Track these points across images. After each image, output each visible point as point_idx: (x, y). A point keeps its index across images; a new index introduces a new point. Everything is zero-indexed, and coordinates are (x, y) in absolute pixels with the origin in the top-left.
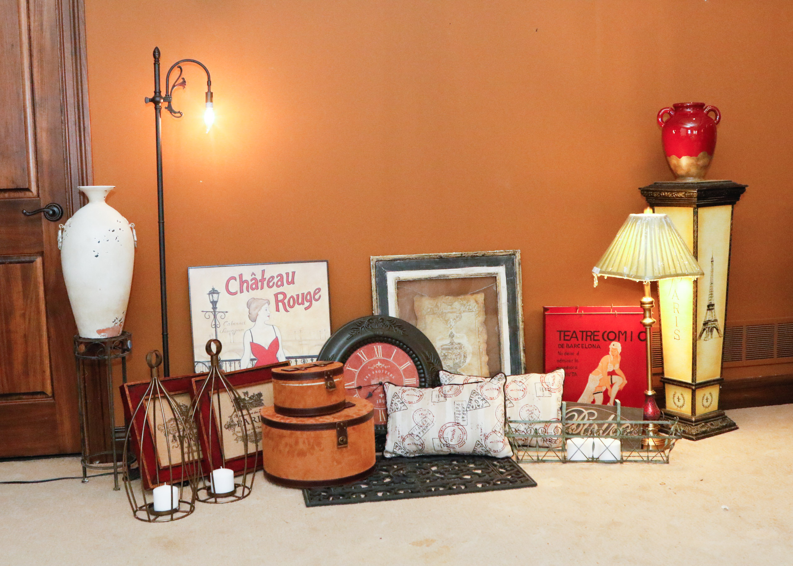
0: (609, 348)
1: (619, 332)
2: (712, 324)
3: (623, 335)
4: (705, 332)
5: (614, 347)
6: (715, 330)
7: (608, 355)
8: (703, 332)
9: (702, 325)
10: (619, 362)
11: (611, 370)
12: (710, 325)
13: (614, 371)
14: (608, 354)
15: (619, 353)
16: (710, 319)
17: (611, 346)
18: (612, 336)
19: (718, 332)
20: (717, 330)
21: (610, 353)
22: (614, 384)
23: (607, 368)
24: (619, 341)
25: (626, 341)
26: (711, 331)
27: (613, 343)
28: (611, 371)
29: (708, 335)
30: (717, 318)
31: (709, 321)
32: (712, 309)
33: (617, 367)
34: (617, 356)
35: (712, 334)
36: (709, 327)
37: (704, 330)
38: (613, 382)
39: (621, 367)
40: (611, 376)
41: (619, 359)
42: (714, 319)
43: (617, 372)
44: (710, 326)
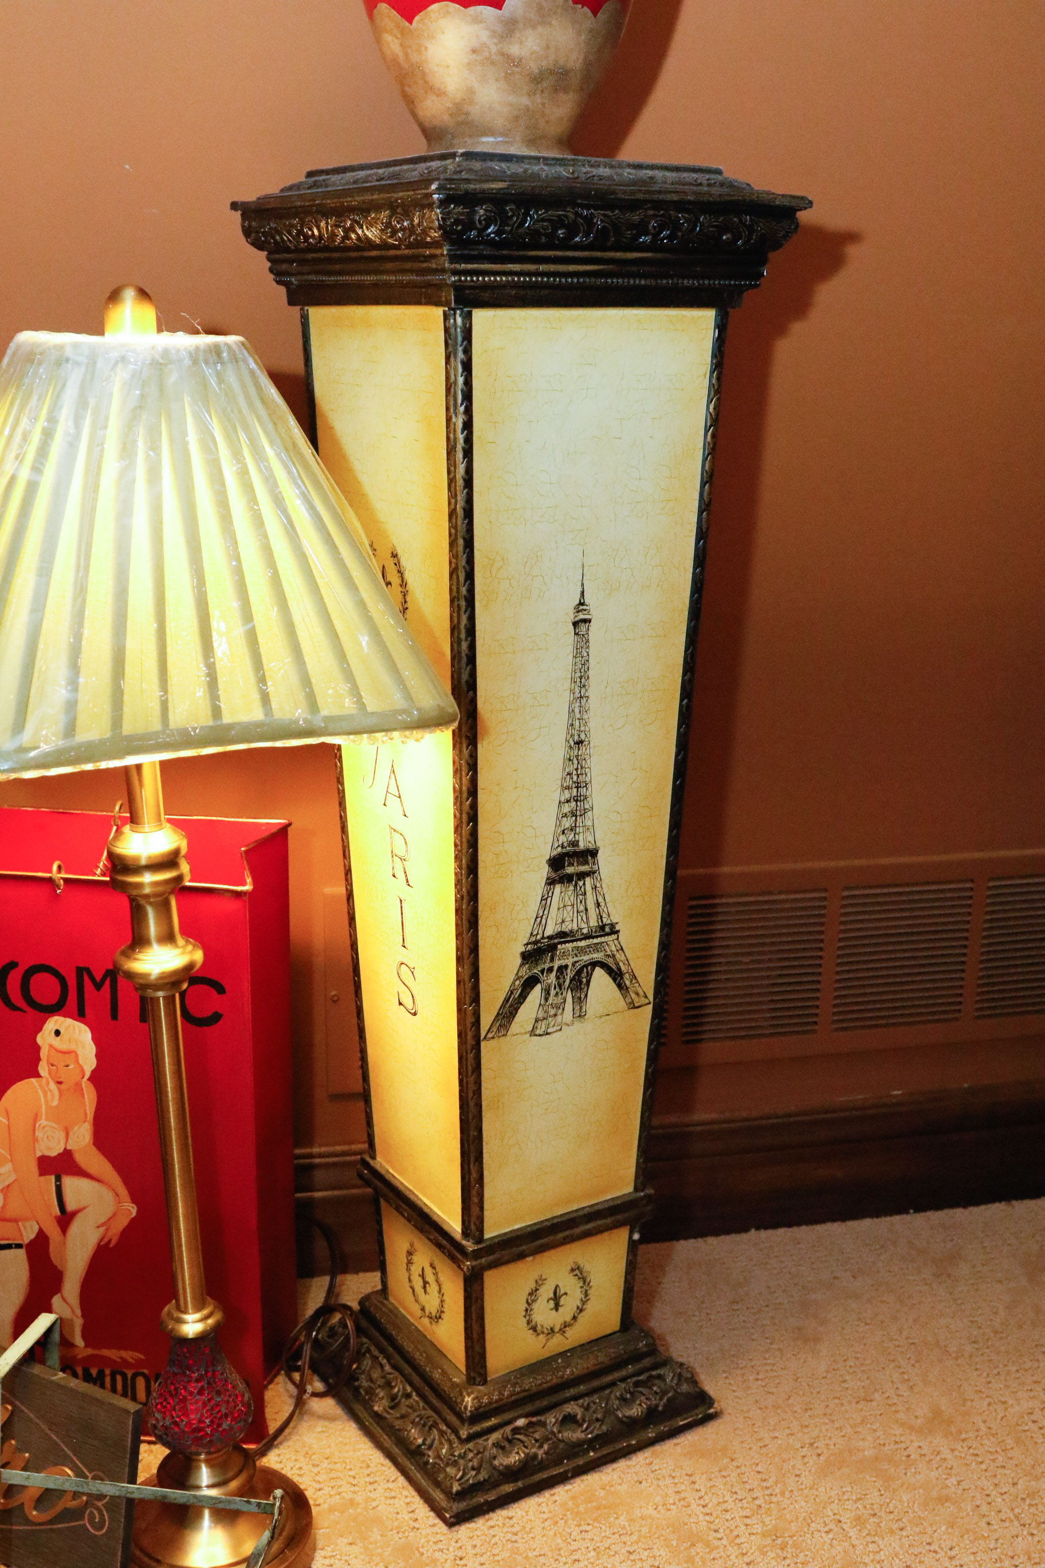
0: (38, 1048)
1: (80, 971)
2: (582, 951)
3: (98, 986)
4: (536, 992)
5: (56, 1042)
6: (600, 978)
7: (33, 1080)
8: (523, 997)
9: (519, 960)
10: (90, 1116)
11: (54, 1149)
12: (567, 956)
13: (67, 1154)
14: (38, 1075)
15: (88, 1075)
16: (567, 927)
17: (45, 1038)
18: (44, 988)
19: (620, 986)
20: (616, 975)
21: (43, 1069)
22: (74, 1213)
23: (35, 1140)
24: (80, 1015)
25: (114, 1016)
26: (580, 983)
27: (54, 1023)
28: (53, 1153)
29: (560, 1007)
30: (616, 915)
31: (562, 934)
32: (582, 876)
33: (81, 1138)
34: (78, 1086)
35: (580, 1002)
36: (562, 969)
37: (530, 983)
38: (70, 1207)
39: (102, 1140)
40: (58, 1179)
41: (90, 1097)
42: (594, 922)
43: (80, 1159)
44: (569, 961)
